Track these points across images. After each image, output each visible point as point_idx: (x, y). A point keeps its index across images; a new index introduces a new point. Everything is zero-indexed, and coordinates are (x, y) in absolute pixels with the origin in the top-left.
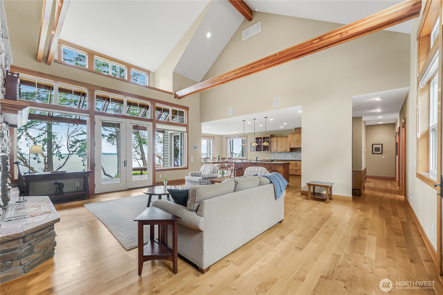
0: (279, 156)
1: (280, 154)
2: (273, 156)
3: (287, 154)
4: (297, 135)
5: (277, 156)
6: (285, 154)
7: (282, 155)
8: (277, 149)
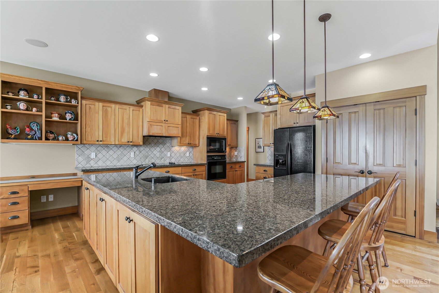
0: (100, 156)
1: (104, 152)
2: (80, 159)
3: (125, 152)
4: (167, 106)
5: (93, 155)
6: (119, 152)
7: (111, 152)
8: (106, 137)
